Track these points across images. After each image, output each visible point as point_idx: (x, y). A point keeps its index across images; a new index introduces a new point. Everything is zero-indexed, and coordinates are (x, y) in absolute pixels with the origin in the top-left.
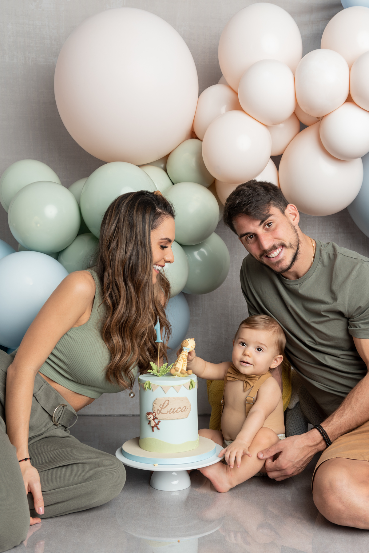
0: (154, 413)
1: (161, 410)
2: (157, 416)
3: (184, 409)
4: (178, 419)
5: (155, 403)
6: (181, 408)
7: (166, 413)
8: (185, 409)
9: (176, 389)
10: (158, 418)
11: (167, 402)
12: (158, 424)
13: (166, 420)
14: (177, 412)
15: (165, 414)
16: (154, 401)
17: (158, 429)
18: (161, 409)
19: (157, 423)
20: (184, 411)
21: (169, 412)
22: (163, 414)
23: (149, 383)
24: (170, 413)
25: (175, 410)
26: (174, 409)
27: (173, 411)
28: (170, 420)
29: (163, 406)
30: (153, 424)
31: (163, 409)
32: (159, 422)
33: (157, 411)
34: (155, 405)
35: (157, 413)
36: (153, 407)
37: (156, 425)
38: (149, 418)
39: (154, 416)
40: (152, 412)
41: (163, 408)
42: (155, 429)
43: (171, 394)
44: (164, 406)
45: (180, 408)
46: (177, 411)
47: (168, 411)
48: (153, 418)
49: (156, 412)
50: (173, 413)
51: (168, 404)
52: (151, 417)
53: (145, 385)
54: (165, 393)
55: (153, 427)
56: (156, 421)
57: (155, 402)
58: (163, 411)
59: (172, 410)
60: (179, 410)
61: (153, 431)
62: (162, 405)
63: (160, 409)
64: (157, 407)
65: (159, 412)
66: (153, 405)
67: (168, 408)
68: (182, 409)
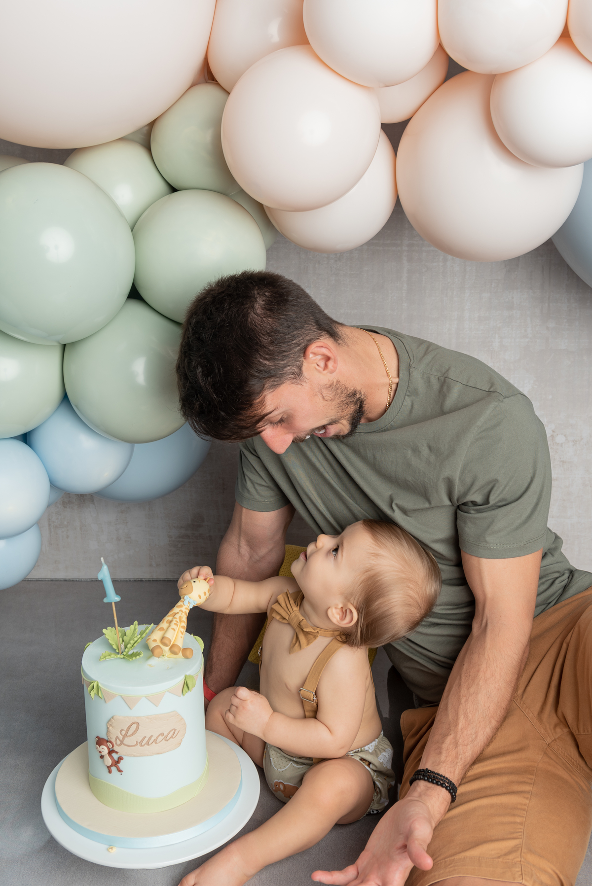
0: (110, 742)
1: (124, 739)
2: (116, 748)
3: (171, 735)
4: (158, 754)
5: (111, 725)
6: (165, 734)
7: (134, 746)
8: (173, 735)
9: (155, 700)
10: (117, 753)
11: (134, 726)
12: (118, 762)
13: (134, 756)
14: (156, 743)
15: (132, 746)
16: (110, 720)
17: (120, 771)
18: (124, 737)
19: (116, 759)
20: (171, 738)
21: (140, 743)
22: (128, 746)
23: (98, 686)
24: (141, 746)
25: (153, 739)
26: (150, 738)
27: (148, 741)
28: (141, 756)
29: (127, 732)
30: (108, 760)
31: (127, 738)
32: (120, 758)
33: (116, 740)
34: (111, 728)
35: (116, 744)
36: (108, 731)
37: (116, 763)
38: (100, 752)
39: (109, 748)
40: (106, 740)
41: (128, 736)
42: (114, 769)
43: (143, 710)
44: (130, 733)
45: (162, 734)
46: (155, 741)
47: (137, 742)
49: (113, 740)
50: (148, 744)
51: (137, 729)
52: (103, 750)
54: (131, 709)
55: (109, 767)
56: (116, 756)
57: (110, 723)
58: (127, 741)
59: (146, 739)
60: (161, 738)
61: (110, 772)
62: (125, 729)
63: (121, 737)
64: (115, 732)
65: (119, 742)
66: (108, 728)
67: (138, 737)
68: (167, 736)
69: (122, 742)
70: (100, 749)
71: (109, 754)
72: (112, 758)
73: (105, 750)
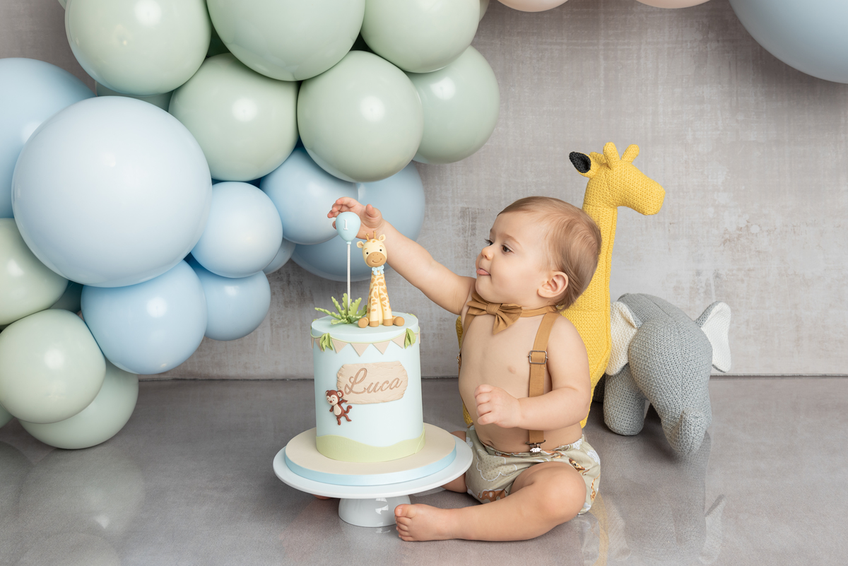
0: (340, 391)
1: (352, 386)
2: (345, 397)
3: (395, 384)
4: (384, 402)
5: (341, 374)
6: (390, 382)
7: (362, 392)
8: (397, 383)
9: (380, 347)
10: (346, 401)
11: (363, 372)
12: (347, 411)
13: (363, 404)
14: (382, 390)
15: (360, 393)
16: (340, 370)
17: (348, 420)
18: (353, 384)
19: (345, 409)
20: (395, 386)
21: (367, 390)
22: (357, 393)
23: (329, 337)
24: (369, 392)
25: (379, 386)
26: (376, 385)
27: (375, 388)
28: (369, 403)
29: (356, 379)
30: (338, 411)
31: (355, 386)
32: (349, 407)
33: (346, 389)
34: (340, 377)
36: (338, 384)
37: (344, 413)
38: (331, 402)
39: (339, 398)
40: (336, 390)
41: (356, 383)
42: (343, 419)
43: (370, 357)
44: (358, 381)
45: (387, 382)
46: (381, 387)
47: (365, 388)
48: (339, 400)
49: (343, 390)
50: (375, 391)
51: (365, 375)
53: (321, 341)
54: (359, 356)
55: (338, 417)
56: (344, 406)
57: (340, 372)
58: (356, 388)
59: (373, 386)
60: (386, 385)
61: (339, 423)
62: (354, 377)
63: (350, 385)
64: (345, 381)
65: (348, 390)
66: (338, 378)
67: (366, 383)
68: (391, 385)
69: (351, 390)
70: (331, 398)
71: (339, 403)
72: (341, 408)
73: (335, 399)
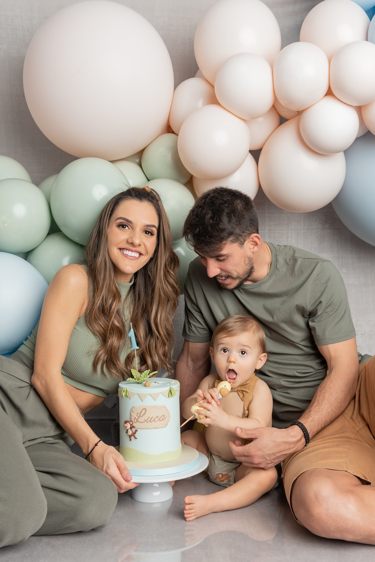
1: (138, 418)
3: (162, 418)
4: (156, 428)
5: (132, 412)
6: (159, 417)
7: (144, 422)
8: (164, 418)
9: (154, 397)
11: (144, 411)
12: (135, 433)
13: (143, 429)
14: (155, 421)
15: (142, 422)
16: (132, 409)
17: (136, 438)
20: (163, 420)
21: (146, 421)
22: (141, 422)
23: (126, 390)
24: (147, 422)
25: (153, 419)
26: (151, 418)
28: (147, 429)
29: (140, 414)
30: (130, 432)
32: (136, 431)
33: (135, 419)
34: (132, 413)
35: (134, 422)
36: (130, 415)
37: (134, 434)
38: (126, 427)
39: (131, 425)
40: (129, 421)
41: (140, 417)
43: (148, 402)
45: (158, 417)
46: (154, 420)
48: (131, 426)
50: (151, 422)
51: (146, 413)
53: (122, 392)
54: (142, 401)
55: (130, 436)
56: (134, 430)
58: (140, 420)
59: (150, 419)
60: (157, 419)
61: (131, 440)
63: (137, 418)
64: (134, 415)
66: (131, 413)
67: (145, 417)
68: (160, 419)
69: (137, 421)
70: (126, 425)
71: (131, 428)
72: (132, 431)
73: (128, 426)
